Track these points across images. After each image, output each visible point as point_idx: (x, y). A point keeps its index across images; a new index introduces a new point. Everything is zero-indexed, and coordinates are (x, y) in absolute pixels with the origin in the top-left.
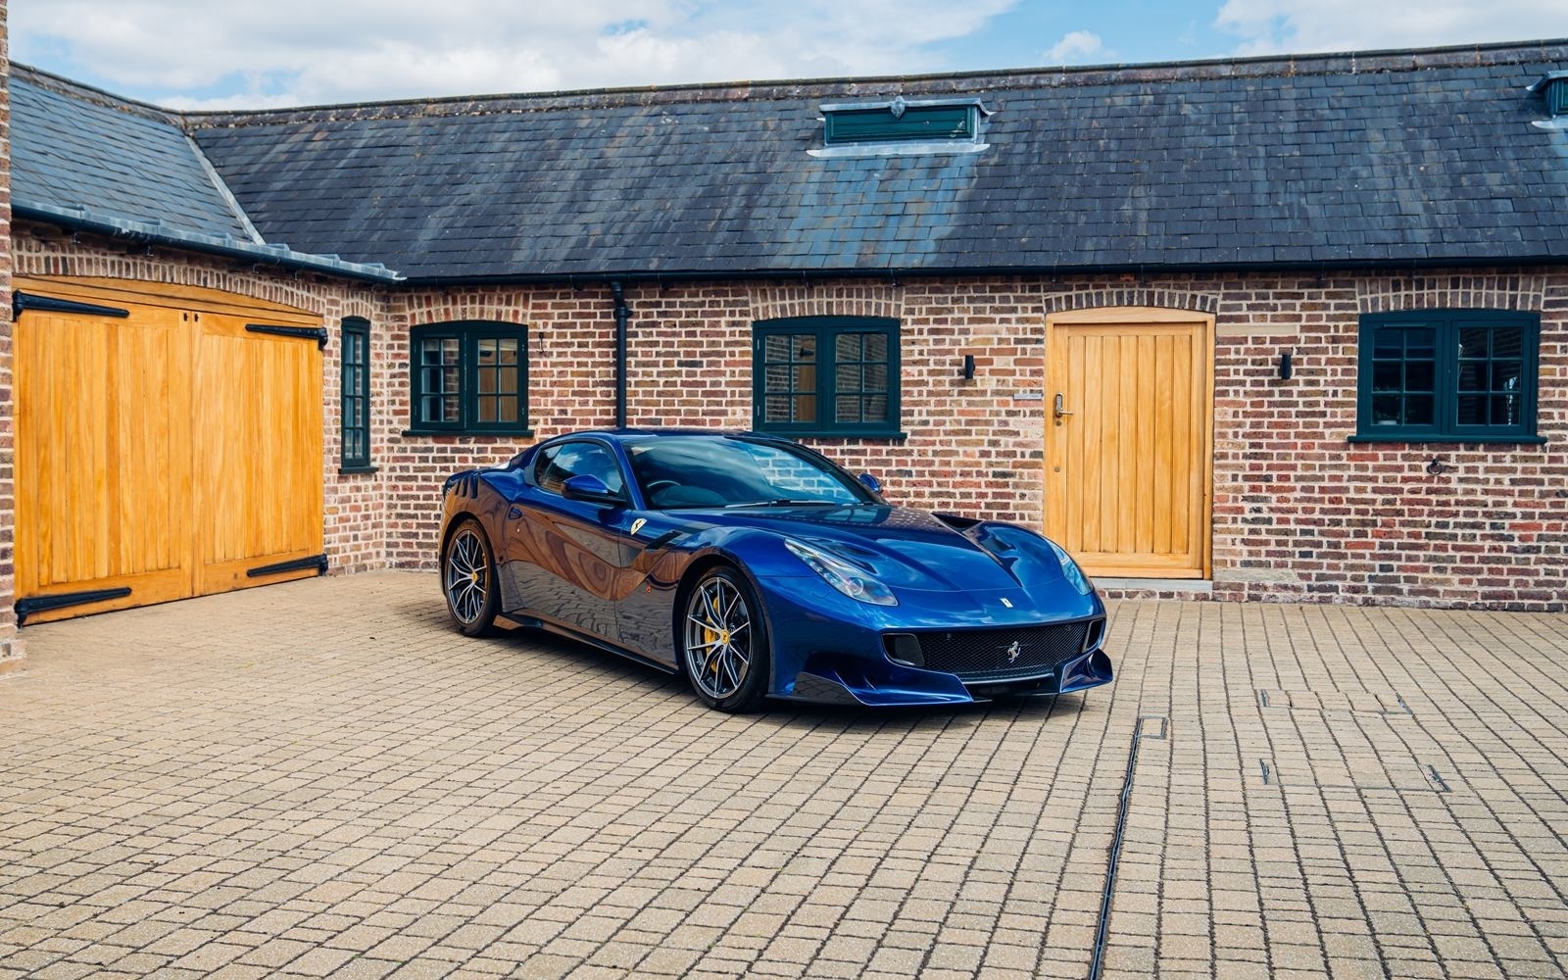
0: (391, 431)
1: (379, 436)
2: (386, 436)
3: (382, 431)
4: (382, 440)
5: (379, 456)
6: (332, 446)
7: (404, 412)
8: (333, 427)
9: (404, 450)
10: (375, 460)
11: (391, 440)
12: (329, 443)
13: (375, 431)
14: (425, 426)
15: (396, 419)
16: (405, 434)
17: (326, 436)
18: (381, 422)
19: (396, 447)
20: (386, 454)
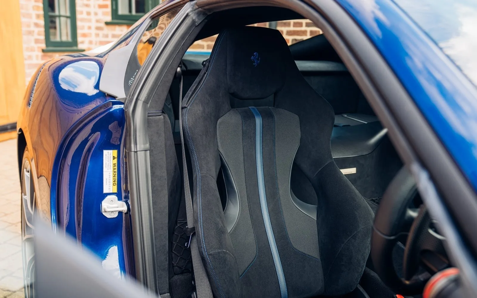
0: (97, 21)
1: (86, 24)
2: (94, 25)
3: (90, 21)
4: (90, 28)
5: (87, 40)
6: (33, 28)
7: (105, 6)
8: (34, 13)
9: (107, 36)
10: (82, 42)
11: (98, 28)
12: (28, 26)
13: (82, 20)
14: (123, 17)
15: (100, 11)
16: (107, 24)
17: (24, 20)
18: (89, 14)
19: (101, 33)
20: (93, 38)
